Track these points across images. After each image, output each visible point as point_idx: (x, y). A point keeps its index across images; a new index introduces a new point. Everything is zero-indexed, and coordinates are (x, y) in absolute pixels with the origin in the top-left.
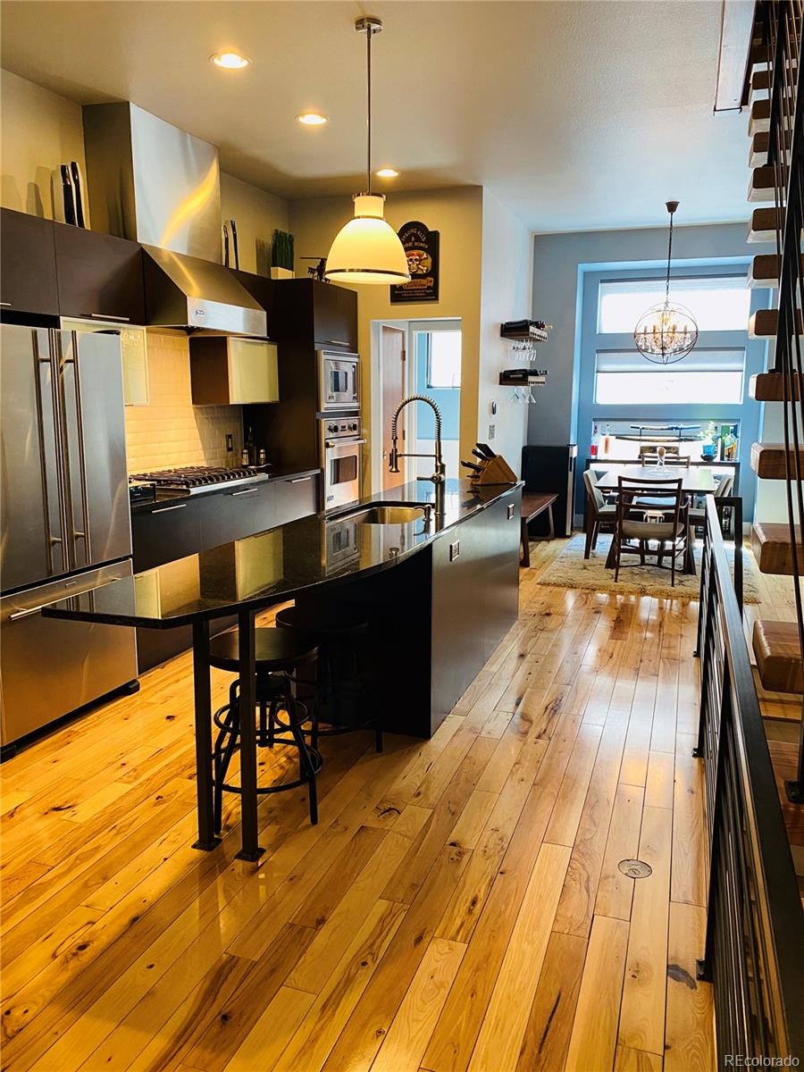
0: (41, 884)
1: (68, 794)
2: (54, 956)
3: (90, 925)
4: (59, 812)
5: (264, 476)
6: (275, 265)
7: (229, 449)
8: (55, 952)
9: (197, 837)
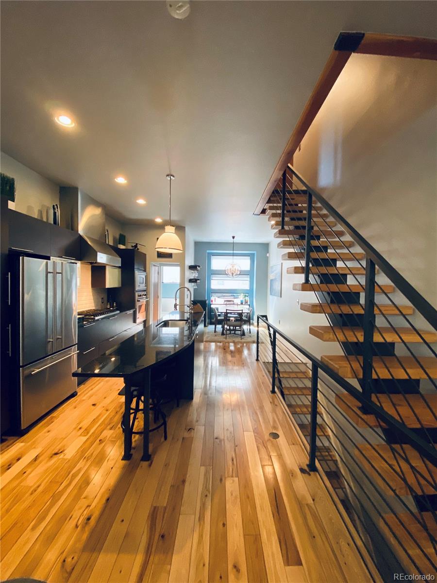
0: (59, 492)
1: (61, 445)
3: (88, 508)
4: (58, 455)
5: (118, 312)
6: (119, 244)
7: (102, 303)
8: (76, 525)
9: (123, 455)
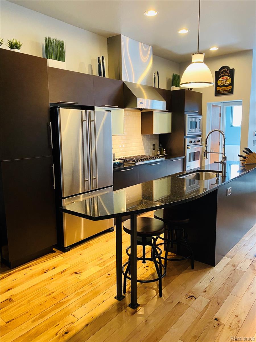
0: (62, 302)
1: (81, 268)
2: (56, 334)
3: (72, 324)
4: (76, 274)
6: (173, 86)
7: (154, 149)
8: (57, 333)
9: (116, 295)
